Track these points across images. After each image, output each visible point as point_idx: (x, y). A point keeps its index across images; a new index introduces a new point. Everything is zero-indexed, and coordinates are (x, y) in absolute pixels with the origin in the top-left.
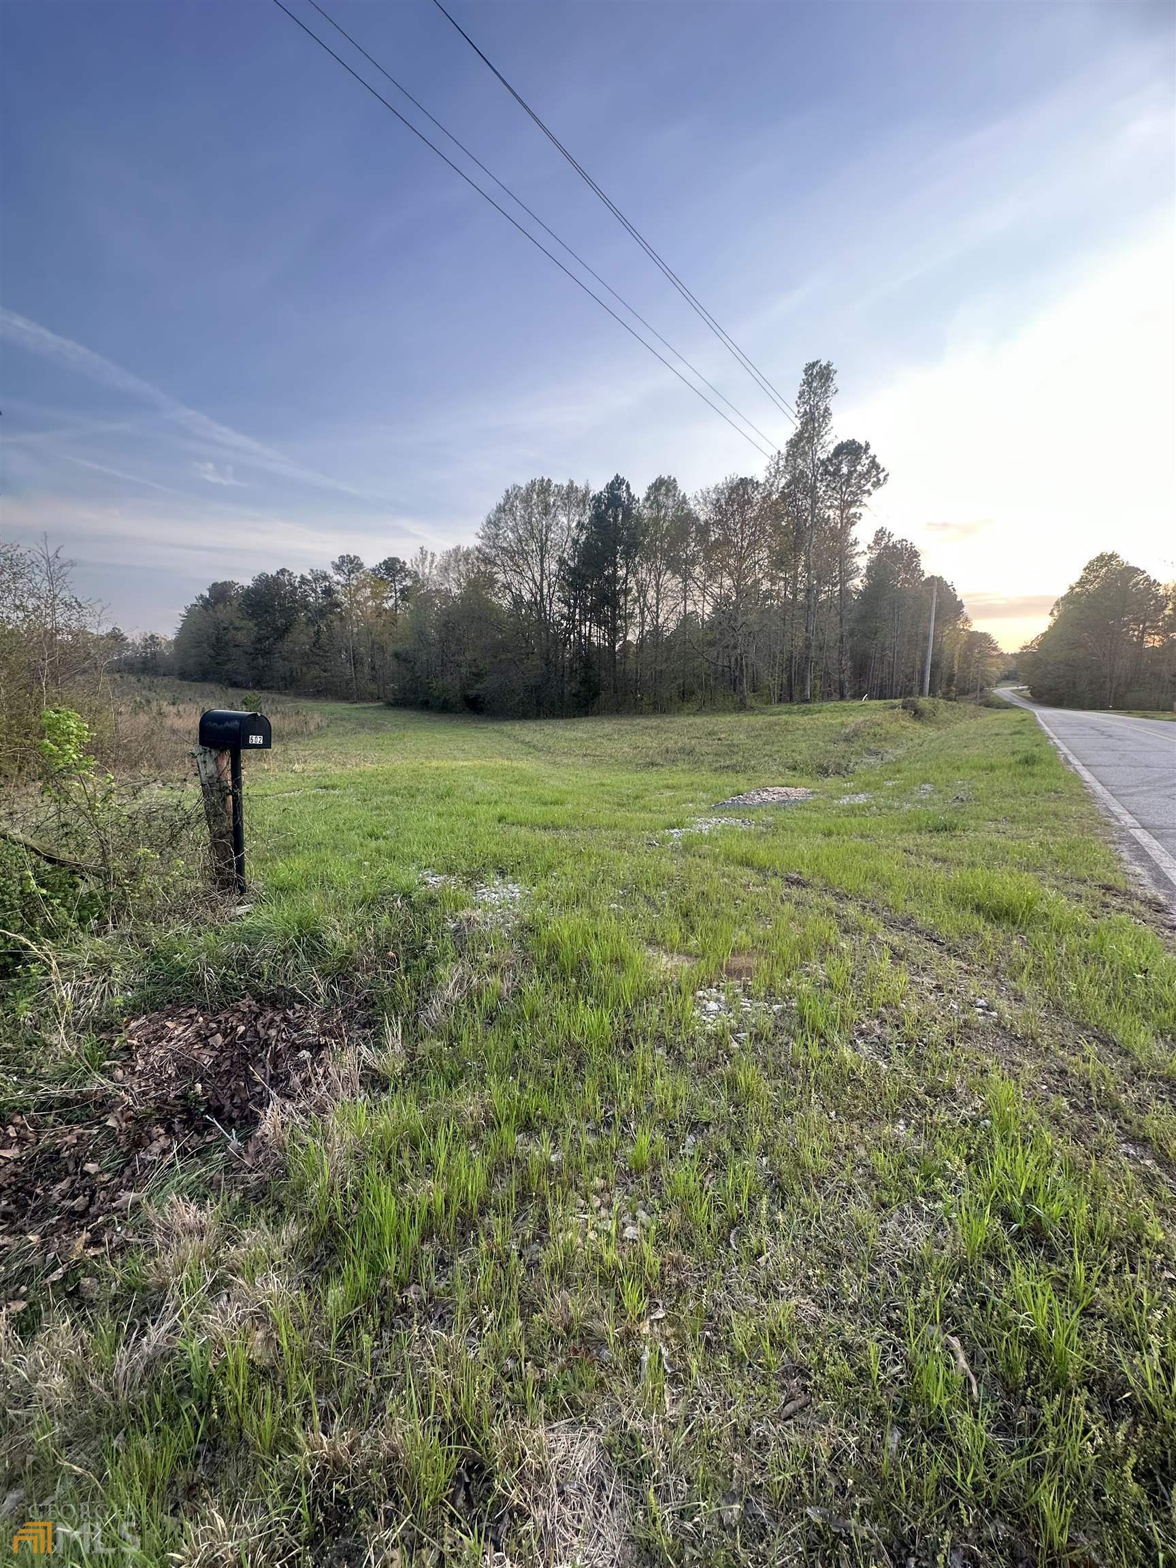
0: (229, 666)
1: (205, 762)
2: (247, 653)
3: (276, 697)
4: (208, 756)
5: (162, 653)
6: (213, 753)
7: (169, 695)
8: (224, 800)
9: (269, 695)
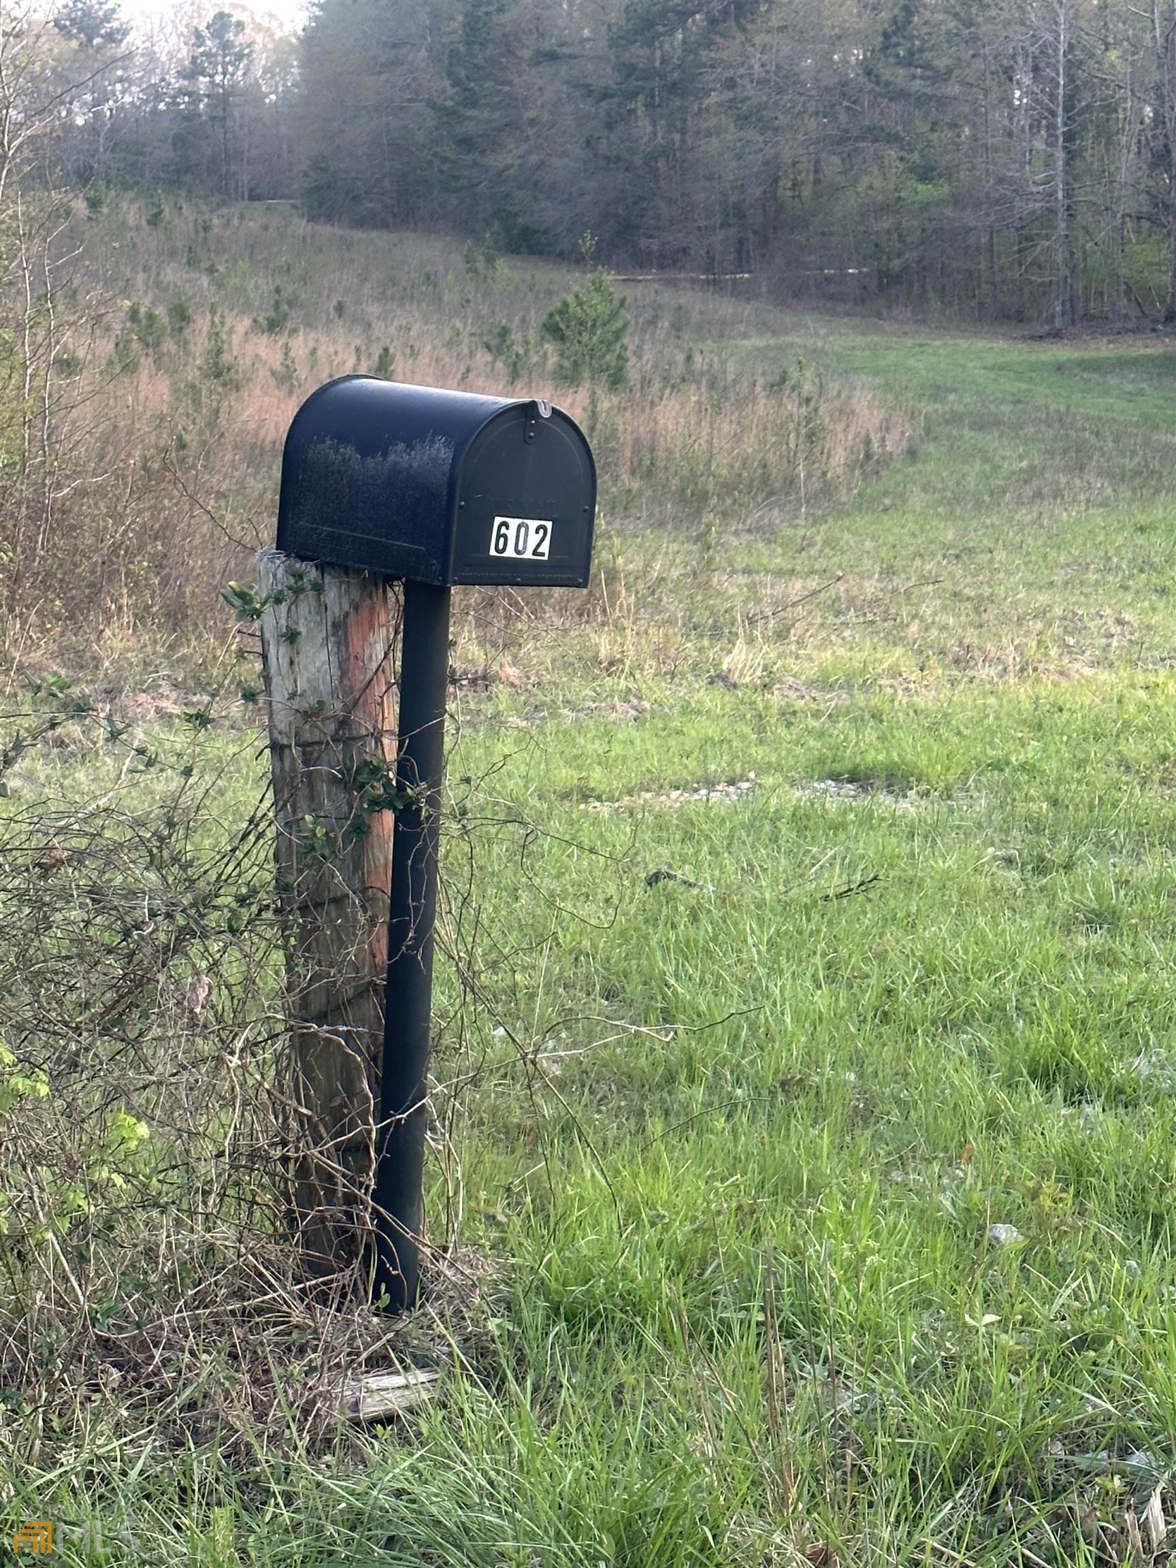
0: (509, 156)
1: (292, 637)
2: (588, 91)
3: (695, 301)
4: (305, 607)
5: (253, 95)
6: (331, 595)
7: (259, 286)
8: (360, 830)
9: (667, 296)
